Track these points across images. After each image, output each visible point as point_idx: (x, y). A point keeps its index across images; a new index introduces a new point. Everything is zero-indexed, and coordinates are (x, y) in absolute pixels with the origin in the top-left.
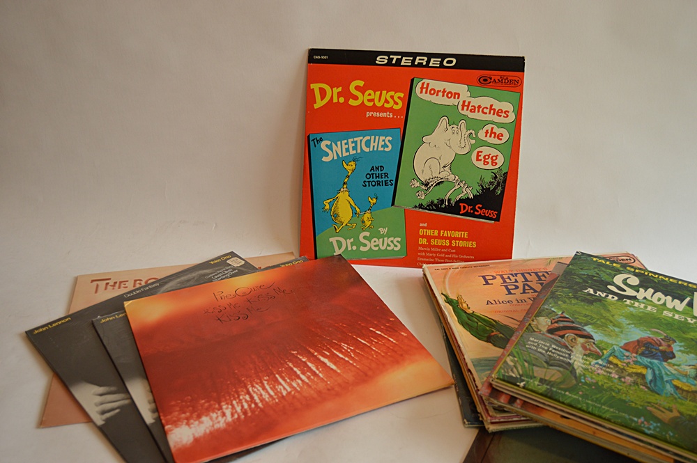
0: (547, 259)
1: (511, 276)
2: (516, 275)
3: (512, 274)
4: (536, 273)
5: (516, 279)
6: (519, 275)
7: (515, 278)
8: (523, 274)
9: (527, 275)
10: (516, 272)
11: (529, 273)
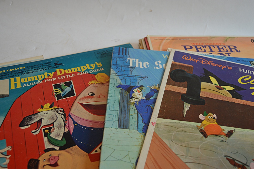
0: (225, 37)
1: (202, 48)
2: (205, 46)
3: (203, 46)
4: (218, 47)
5: (205, 50)
6: (207, 47)
7: (205, 48)
8: (209, 47)
9: (212, 48)
10: (205, 45)
11: (213, 46)
